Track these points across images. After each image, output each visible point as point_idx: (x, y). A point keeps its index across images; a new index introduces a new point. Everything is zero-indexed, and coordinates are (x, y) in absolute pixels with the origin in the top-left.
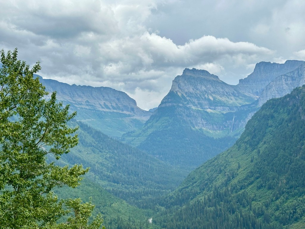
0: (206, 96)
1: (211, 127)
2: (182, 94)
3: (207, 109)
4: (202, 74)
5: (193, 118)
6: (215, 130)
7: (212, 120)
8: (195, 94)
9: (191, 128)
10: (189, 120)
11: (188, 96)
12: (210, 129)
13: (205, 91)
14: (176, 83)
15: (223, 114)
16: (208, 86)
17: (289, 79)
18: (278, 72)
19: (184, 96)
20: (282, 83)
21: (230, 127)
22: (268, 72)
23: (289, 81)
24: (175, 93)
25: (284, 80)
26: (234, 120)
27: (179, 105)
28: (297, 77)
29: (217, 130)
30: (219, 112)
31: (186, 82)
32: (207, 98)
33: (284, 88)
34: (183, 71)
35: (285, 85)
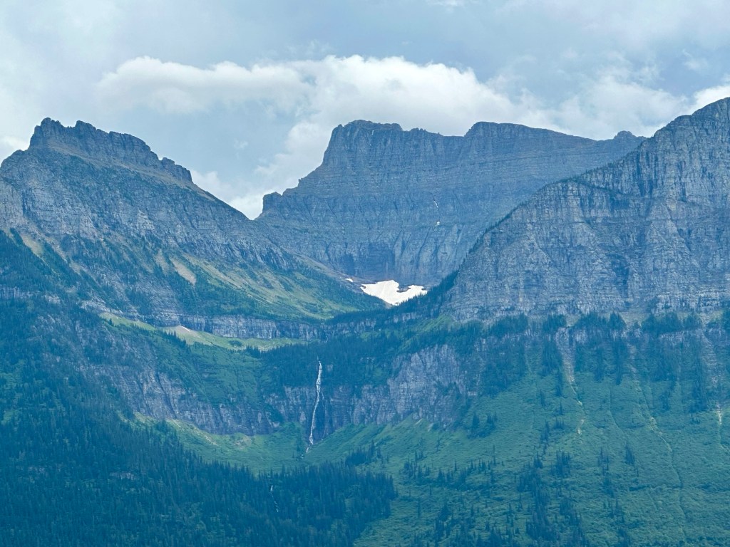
0: (160, 260)
1: (207, 416)
2: (47, 248)
3: (174, 324)
4: (122, 153)
5: (121, 369)
6: (230, 431)
7: (208, 380)
8: (108, 249)
9: (116, 418)
10: (102, 377)
11: (76, 258)
12: (202, 427)
13: (152, 238)
14: (10, 187)
15: (254, 353)
16: (162, 215)
17: (599, 198)
18: (436, 172)
19: (57, 255)
20: (568, 214)
21: (303, 418)
22: (394, 169)
23: (600, 207)
24: (11, 236)
25: (575, 203)
26: (322, 384)
27: (46, 301)
28: (631, 194)
29: (240, 431)
30: (232, 343)
31: (58, 185)
32: (165, 273)
33: (581, 241)
34: (33, 132)
35: (585, 227)
